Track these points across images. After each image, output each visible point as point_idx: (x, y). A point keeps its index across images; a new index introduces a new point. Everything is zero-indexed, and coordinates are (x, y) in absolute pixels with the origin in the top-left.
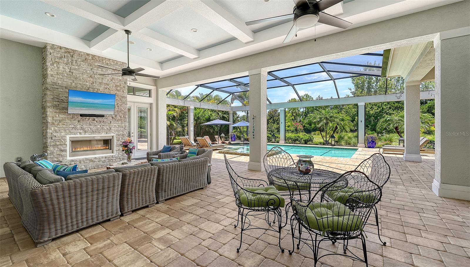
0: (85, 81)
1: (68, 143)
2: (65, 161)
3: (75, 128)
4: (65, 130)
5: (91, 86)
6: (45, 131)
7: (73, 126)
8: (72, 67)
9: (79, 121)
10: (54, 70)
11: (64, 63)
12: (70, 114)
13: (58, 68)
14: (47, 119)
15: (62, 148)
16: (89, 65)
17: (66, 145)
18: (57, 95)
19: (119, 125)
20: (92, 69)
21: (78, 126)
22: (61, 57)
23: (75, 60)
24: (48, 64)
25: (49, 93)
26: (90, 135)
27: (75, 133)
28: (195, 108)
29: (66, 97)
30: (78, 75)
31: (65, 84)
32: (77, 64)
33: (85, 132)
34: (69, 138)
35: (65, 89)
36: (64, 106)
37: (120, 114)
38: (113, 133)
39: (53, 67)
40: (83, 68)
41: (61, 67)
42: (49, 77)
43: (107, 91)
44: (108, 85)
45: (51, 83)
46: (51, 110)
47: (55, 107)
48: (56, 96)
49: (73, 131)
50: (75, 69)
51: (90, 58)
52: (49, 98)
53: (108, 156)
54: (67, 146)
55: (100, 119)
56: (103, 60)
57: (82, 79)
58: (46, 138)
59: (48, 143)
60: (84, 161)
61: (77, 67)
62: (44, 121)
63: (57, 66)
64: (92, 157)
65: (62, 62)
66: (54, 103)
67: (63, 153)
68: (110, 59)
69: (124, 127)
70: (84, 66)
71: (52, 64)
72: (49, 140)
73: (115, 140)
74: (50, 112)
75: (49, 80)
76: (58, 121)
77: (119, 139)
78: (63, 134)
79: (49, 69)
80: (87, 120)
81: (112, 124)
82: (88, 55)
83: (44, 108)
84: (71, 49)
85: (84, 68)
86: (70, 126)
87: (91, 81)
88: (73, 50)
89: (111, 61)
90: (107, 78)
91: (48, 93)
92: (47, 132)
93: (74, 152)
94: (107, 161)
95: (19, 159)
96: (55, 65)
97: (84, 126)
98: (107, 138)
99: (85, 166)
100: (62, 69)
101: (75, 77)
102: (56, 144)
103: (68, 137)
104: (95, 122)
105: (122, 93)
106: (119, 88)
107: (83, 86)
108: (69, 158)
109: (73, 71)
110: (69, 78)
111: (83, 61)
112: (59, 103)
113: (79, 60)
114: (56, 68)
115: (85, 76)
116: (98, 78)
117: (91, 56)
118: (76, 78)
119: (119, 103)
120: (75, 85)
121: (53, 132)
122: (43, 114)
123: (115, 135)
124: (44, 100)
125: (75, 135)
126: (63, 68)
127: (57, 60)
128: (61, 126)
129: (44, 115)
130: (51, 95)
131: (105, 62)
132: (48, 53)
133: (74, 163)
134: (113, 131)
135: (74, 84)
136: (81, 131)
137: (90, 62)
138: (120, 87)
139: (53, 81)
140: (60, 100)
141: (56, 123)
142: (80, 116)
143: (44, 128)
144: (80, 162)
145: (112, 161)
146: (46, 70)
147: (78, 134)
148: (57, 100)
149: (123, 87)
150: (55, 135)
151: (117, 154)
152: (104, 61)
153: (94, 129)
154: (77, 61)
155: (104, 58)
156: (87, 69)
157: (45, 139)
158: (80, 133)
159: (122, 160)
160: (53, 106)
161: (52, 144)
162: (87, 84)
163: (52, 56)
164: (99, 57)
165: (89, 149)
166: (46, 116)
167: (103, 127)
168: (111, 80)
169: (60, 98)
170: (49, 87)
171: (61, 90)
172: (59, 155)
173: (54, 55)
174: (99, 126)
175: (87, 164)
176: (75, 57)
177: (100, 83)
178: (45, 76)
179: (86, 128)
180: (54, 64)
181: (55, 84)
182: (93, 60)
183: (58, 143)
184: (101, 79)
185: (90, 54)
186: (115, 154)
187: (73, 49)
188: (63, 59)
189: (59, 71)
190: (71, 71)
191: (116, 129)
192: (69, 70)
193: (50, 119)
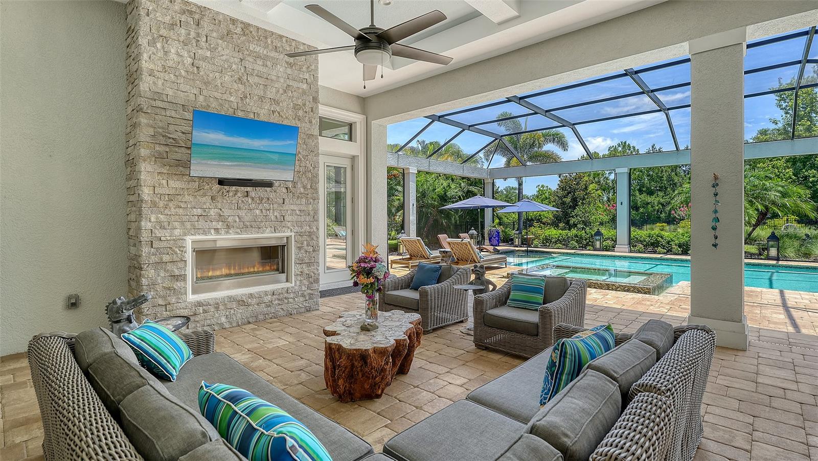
0: (228, 92)
1: (189, 256)
2: (183, 305)
3: (204, 216)
4: (182, 223)
5: (240, 105)
6: (133, 225)
7: (199, 211)
8: (198, 52)
9: (213, 198)
10: (157, 58)
11: (179, 41)
12: (193, 179)
13: (166, 53)
14: (140, 192)
15: (176, 271)
16: (237, 49)
17: (185, 261)
18: (163, 128)
19: (303, 208)
20: (242, 60)
21: (213, 212)
22: (172, 25)
23: (204, 33)
24: (143, 41)
25: (145, 121)
26: (239, 234)
27: (204, 231)
28: (419, 172)
29: (183, 133)
30: (211, 75)
31: (181, 98)
32: (210, 45)
33: (228, 227)
34: (192, 242)
35: (181, 112)
36: (178, 156)
37: (303, 180)
38: (289, 230)
39: (155, 51)
40: (223, 55)
41: (173, 51)
42: (146, 77)
43: (275, 119)
44: (277, 103)
45: (148, 94)
46: (149, 168)
47: (159, 158)
48: (160, 130)
49: (201, 224)
50: (204, 59)
51: (239, 30)
52: (144, 134)
53: (279, 289)
54: (188, 265)
55: (261, 192)
56: (266, 38)
57: (219, 85)
58: (137, 243)
59: (144, 259)
60: (226, 304)
61: (208, 54)
62: (132, 198)
63: (163, 47)
64: (244, 292)
65: (175, 38)
66: (158, 148)
67: (179, 284)
68: (281, 37)
69: (312, 213)
70: (225, 52)
71: (152, 43)
72: (145, 250)
73: (293, 246)
74: (148, 172)
75: (146, 84)
76: (167, 197)
77: (302, 244)
78: (177, 232)
79: (145, 56)
80: (231, 194)
81: (287, 207)
82: (234, 21)
83: (131, 163)
84: (196, 5)
85: (224, 58)
86: (195, 210)
87: (240, 92)
88: (199, 7)
89: (284, 40)
90: (276, 86)
91: (143, 120)
92: (139, 229)
93: (202, 282)
94: (277, 302)
95: (73, 301)
96: (159, 45)
97: (226, 212)
98: (273, 243)
99: (227, 318)
100: (175, 57)
101: (204, 79)
102: (162, 259)
103: (189, 240)
104: (250, 200)
105: (308, 125)
106: (301, 113)
107: (221, 105)
108: (191, 298)
109: (201, 62)
110: (191, 83)
111: (222, 38)
112: (167, 150)
113: (215, 34)
114: (160, 54)
115: (227, 77)
116: (257, 85)
117: (240, 25)
118: (207, 83)
119: (301, 151)
120: (205, 100)
121: (155, 228)
122: (129, 179)
123: (293, 234)
124: (131, 143)
125: (206, 234)
126: (178, 54)
127: (163, 32)
128: (173, 210)
129: (132, 183)
130: (148, 125)
131: (272, 42)
132: (143, 13)
133: (204, 310)
134: (289, 224)
135: (201, 98)
136: (220, 225)
137: (239, 41)
138: (303, 109)
139: (154, 88)
140: (171, 140)
141: (161, 204)
142: (219, 184)
143: (132, 217)
144: (217, 308)
145: (286, 301)
146: (137, 59)
147: (213, 231)
148: (163, 141)
149: (310, 111)
150: (158, 235)
151: (298, 283)
152: (269, 42)
153: (246, 219)
154: (209, 38)
155: (270, 32)
156: (232, 60)
157: (135, 245)
158: (217, 230)
159: (307, 298)
160: (154, 156)
161: (153, 259)
162: (232, 99)
163: (151, 19)
164: (258, 29)
165: (232, 272)
166: (138, 185)
167: (268, 212)
168: (285, 92)
169: (171, 136)
170: (144, 104)
171: (173, 114)
172: (169, 289)
173: (156, 18)
174: (258, 212)
175: (232, 311)
176: (206, 26)
177: (261, 98)
178: (132, 77)
179: (229, 216)
180: (155, 43)
181: (157, 95)
182: (244, 35)
183: (166, 258)
184: (261, 87)
185: (238, 20)
186: (293, 285)
187: (200, 4)
188: (177, 28)
189: (167, 61)
190: (196, 62)
191: (295, 218)
192: (190, 60)
193: (146, 193)
